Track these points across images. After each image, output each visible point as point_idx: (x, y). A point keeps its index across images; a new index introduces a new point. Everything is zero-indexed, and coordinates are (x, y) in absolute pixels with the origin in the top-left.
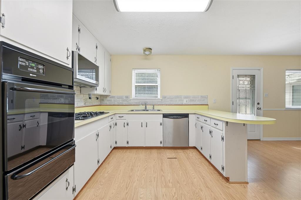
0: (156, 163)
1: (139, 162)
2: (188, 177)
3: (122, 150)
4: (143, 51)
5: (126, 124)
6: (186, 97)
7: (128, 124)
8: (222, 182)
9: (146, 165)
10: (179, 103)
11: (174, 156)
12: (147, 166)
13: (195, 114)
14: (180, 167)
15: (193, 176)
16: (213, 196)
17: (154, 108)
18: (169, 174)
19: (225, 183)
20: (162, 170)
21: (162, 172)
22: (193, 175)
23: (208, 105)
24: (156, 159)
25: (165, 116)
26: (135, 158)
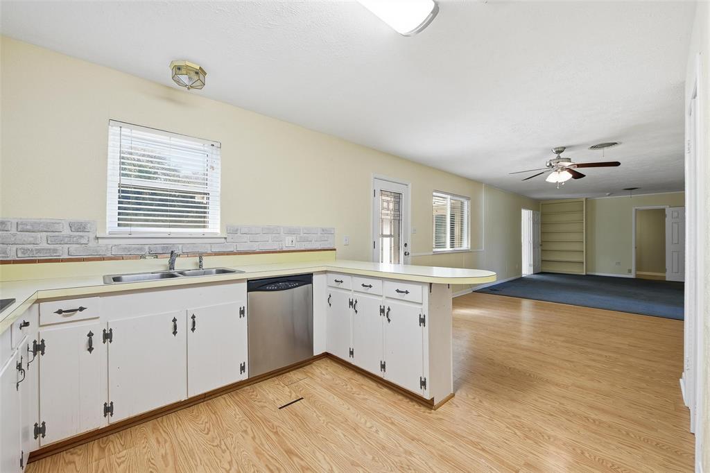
0: (257, 440)
1: (196, 466)
2: (364, 438)
3: (77, 450)
4: (169, 73)
5: (98, 339)
6: (291, 232)
7: (107, 336)
8: (424, 412)
9: (230, 463)
10: (276, 247)
11: (294, 395)
12: (235, 466)
13: (326, 272)
14: (331, 420)
15: (371, 428)
16: (436, 454)
17: (201, 266)
18: (318, 454)
19: (430, 413)
20: (289, 452)
21: (295, 459)
22: (368, 424)
23: (335, 250)
24: (247, 425)
25: (255, 285)
26: (164, 457)
